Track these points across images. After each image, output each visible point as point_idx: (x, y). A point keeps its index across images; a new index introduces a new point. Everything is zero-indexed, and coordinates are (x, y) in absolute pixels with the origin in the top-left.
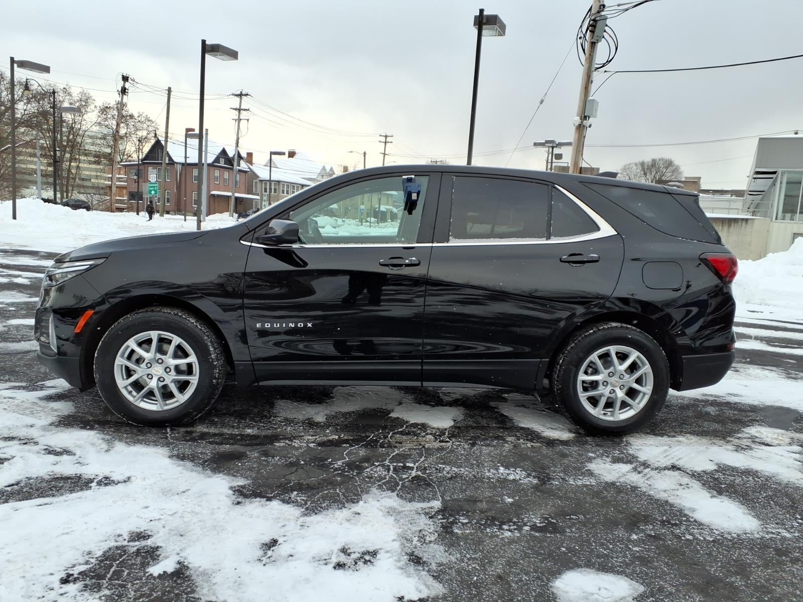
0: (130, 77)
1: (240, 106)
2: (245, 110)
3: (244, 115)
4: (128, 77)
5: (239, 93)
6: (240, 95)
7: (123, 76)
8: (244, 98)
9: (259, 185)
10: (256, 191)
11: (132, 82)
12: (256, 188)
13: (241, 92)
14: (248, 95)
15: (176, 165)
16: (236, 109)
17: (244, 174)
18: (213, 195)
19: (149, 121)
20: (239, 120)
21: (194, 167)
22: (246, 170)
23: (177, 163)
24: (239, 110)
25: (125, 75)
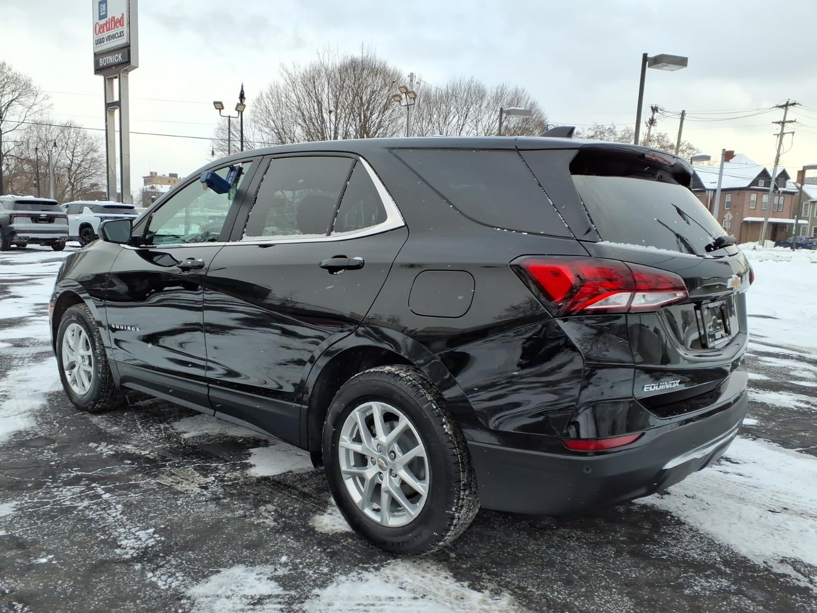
0: (659, 107)
1: (785, 118)
2: (790, 122)
3: (788, 127)
4: (657, 108)
5: (784, 103)
6: (786, 106)
7: (652, 107)
8: (791, 108)
9: (810, 207)
10: (806, 214)
11: (661, 112)
12: (806, 211)
13: (788, 102)
14: (795, 104)
15: (707, 191)
16: (779, 123)
17: (790, 196)
18: (746, 222)
19: (691, 149)
20: (782, 134)
21: (727, 192)
22: (794, 191)
23: (708, 190)
24: (783, 123)
25: (654, 106)
